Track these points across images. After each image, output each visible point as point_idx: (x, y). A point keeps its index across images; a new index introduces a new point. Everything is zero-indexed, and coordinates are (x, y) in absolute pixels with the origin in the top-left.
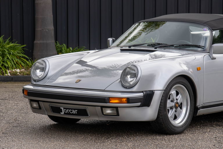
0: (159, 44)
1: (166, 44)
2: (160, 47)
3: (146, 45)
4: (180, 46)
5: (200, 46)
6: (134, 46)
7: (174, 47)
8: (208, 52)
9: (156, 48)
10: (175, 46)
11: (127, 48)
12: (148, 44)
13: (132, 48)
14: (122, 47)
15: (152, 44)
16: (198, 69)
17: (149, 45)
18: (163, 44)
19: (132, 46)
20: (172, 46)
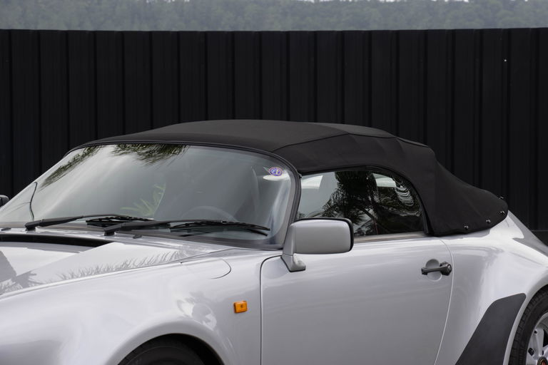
0: (123, 219)
1: (144, 218)
2: (126, 230)
3: (83, 221)
4: (187, 225)
5: (253, 226)
6: (44, 224)
7: (169, 230)
8: (280, 246)
9: (109, 233)
10: (172, 225)
11: (23, 232)
12: (89, 219)
13: (39, 231)
14: (8, 229)
15: (100, 219)
16: (238, 309)
17: (91, 221)
18: (136, 219)
19: (37, 225)
20: (165, 225)
